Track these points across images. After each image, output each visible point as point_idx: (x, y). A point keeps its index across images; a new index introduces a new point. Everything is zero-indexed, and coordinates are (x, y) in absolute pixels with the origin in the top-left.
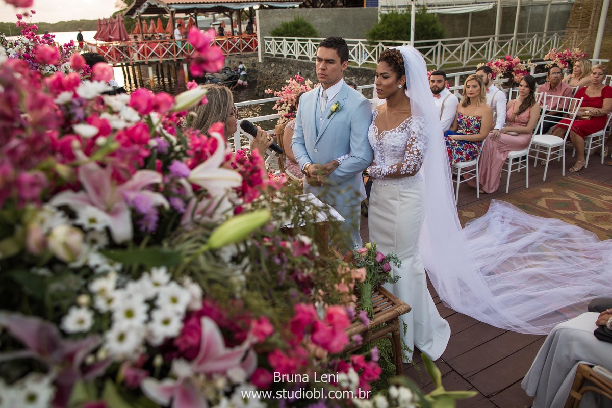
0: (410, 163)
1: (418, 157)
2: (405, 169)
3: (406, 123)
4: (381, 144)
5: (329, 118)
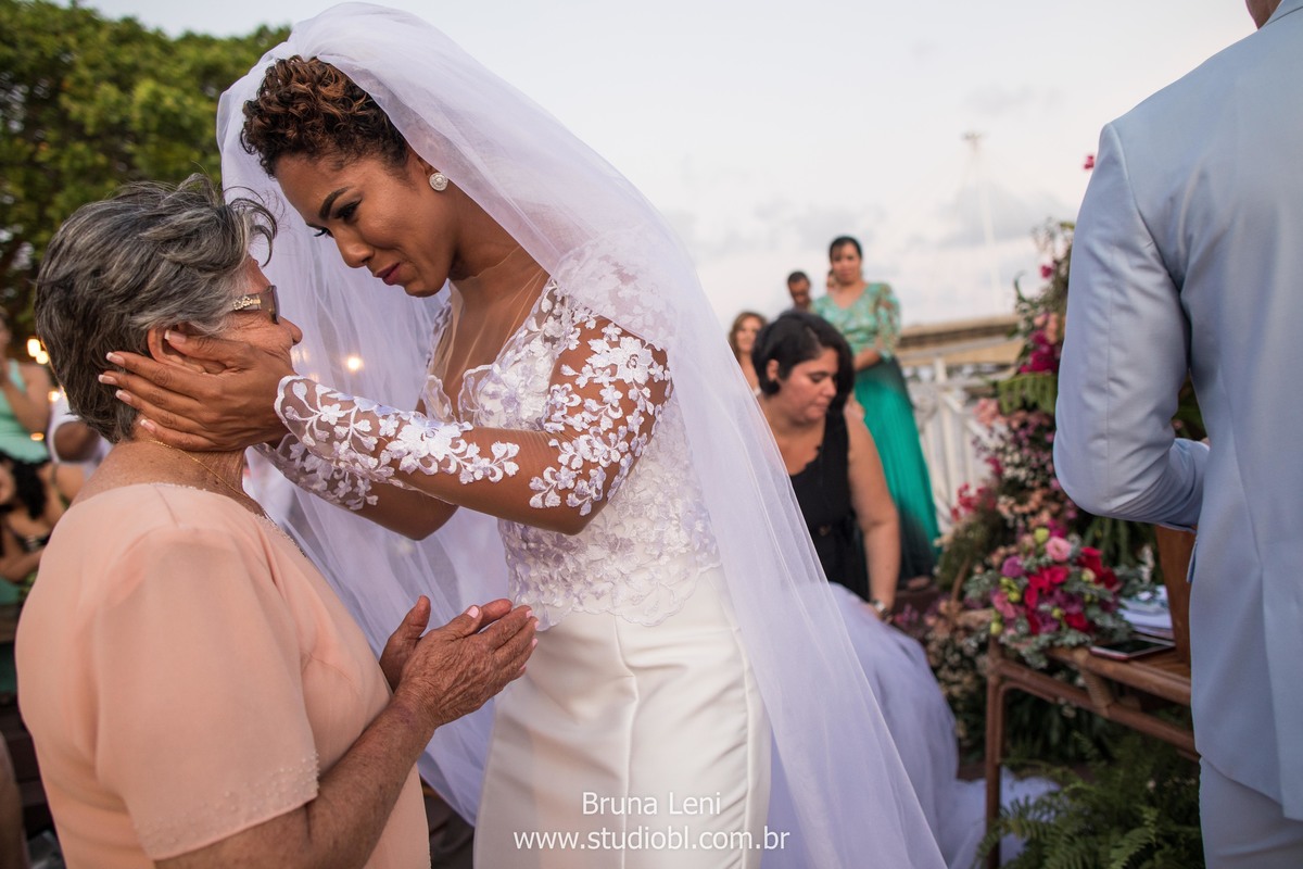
0: (591, 448)
2: (566, 478)
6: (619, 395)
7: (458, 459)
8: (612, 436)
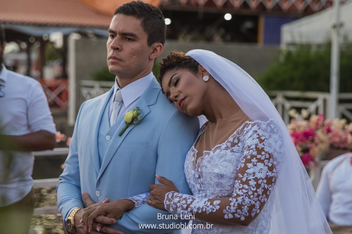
0: (243, 200)
1: (256, 191)
2: (233, 209)
3: (238, 133)
4: (199, 177)
5: (121, 135)
6: (255, 183)
7: (205, 207)
8: (252, 196)
